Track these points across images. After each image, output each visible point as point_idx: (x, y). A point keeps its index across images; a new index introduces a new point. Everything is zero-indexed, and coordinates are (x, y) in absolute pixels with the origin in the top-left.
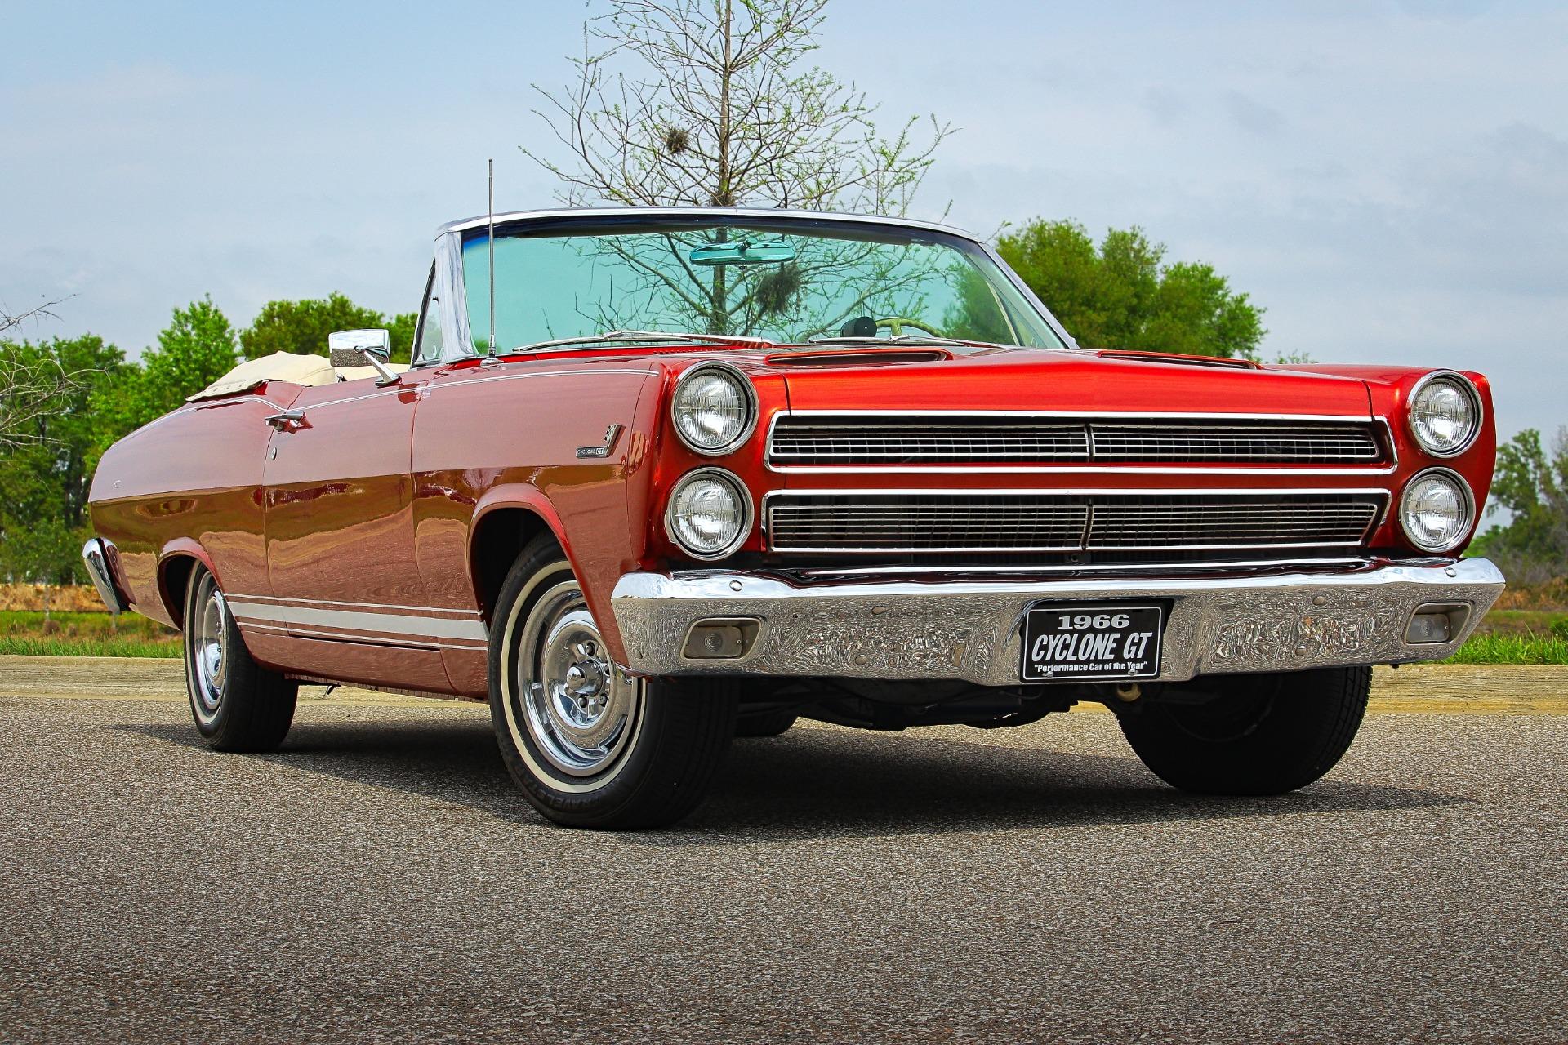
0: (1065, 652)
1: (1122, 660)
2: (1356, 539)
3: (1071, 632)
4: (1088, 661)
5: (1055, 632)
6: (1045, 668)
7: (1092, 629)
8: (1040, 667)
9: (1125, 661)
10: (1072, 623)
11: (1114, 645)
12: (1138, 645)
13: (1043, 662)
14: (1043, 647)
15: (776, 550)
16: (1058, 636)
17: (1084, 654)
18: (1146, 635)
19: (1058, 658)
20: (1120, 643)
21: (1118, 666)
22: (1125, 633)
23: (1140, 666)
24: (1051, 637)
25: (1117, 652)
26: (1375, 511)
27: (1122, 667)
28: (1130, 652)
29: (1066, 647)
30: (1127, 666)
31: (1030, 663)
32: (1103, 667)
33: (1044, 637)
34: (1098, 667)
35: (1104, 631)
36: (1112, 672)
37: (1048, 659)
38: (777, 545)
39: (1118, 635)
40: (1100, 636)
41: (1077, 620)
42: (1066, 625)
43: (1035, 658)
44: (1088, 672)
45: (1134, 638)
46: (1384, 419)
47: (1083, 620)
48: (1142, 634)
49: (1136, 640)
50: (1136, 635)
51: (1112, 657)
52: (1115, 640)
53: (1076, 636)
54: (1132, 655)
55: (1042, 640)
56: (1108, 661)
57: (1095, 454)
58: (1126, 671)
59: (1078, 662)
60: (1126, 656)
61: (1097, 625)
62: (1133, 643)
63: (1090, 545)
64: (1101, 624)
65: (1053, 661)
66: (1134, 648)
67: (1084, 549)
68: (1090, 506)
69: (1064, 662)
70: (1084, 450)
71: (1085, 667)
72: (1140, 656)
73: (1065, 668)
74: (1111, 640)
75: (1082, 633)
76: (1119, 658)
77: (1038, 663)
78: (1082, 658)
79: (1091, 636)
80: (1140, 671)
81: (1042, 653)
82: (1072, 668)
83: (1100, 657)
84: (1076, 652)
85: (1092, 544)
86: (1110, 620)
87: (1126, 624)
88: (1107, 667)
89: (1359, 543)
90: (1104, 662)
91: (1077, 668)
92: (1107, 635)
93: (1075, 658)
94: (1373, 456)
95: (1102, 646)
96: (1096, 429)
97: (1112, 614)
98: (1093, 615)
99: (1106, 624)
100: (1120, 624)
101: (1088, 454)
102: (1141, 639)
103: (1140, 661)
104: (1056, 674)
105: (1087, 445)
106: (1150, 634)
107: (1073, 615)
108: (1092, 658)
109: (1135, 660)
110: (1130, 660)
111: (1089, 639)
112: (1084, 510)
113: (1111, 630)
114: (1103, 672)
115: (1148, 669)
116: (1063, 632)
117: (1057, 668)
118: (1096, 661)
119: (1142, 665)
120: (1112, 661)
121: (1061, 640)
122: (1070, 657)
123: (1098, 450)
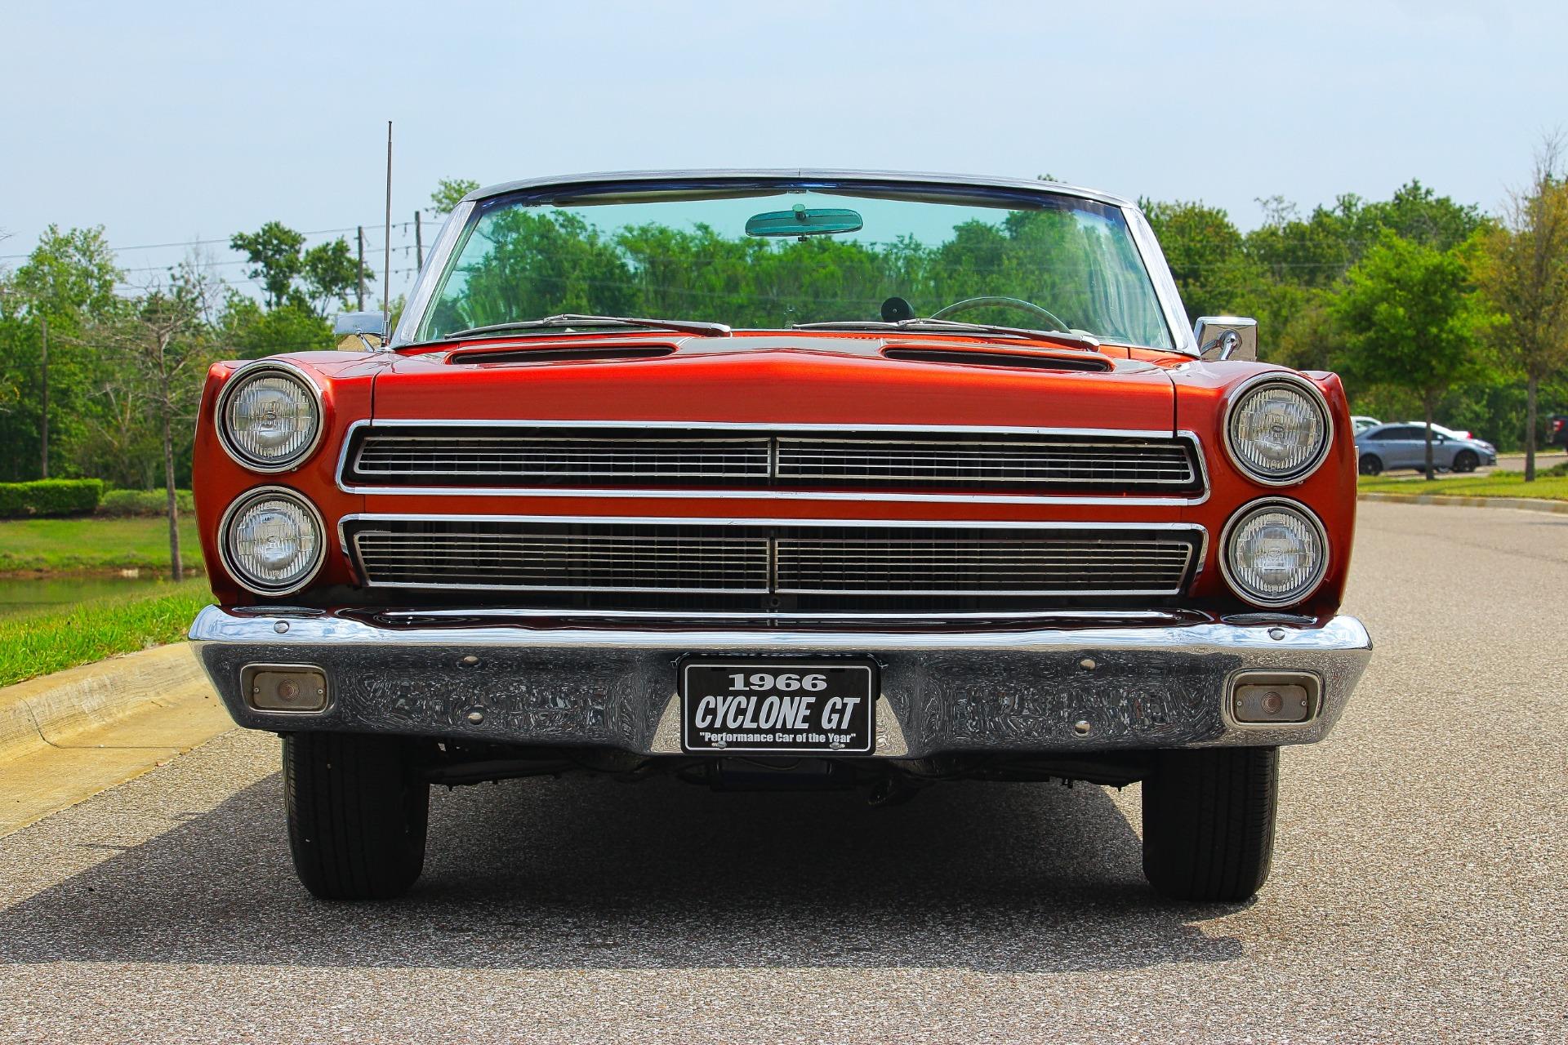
0: (740, 718)
1: (821, 731)
2: (1173, 587)
3: (748, 695)
4: (772, 730)
5: (726, 694)
6: (714, 737)
7: (774, 691)
8: (707, 735)
9: (825, 732)
10: (747, 683)
11: (808, 712)
12: (842, 712)
13: (711, 728)
14: (710, 711)
15: (372, 584)
16: (730, 699)
17: (767, 721)
18: (852, 701)
19: (731, 725)
20: (816, 711)
21: (815, 738)
22: (822, 697)
23: (847, 739)
24: (720, 699)
25: (814, 721)
26: (1189, 552)
27: (822, 738)
28: (830, 721)
29: (741, 712)
30: (827, 738)
31: (694, 730)
32: (794, 739)
33: (711, 699)
34: (788, 738)
35: (792, 695)
36: (807, 744)
37: (718, 725)
38: (374, 579)
39: (812, 700)
40: (787, 699)
41: (755, 679)
42: (739, 686)
43: (699, 724)
44: (774, 744)
45: (835, 704)
46: (1190, 434)
47: (762, 679)
48: (846, 700)
49: (839, 706)
50: (837, 699)
51: (806, 726)
52: (809, 706)
53: (754, 699)
54: (834, 725)
55: (708, 703)
56: (801, 731)
57: (778, 475)
58: (827, 744)
59: (759, 731)
60: (825, 725)
61: (781, 686)
62: (833, 710)
63: (780, 587)
64: (788, 685)
65: (724, 728)
66: (835, 717)
67: (772, 593)
68: (772, 539)
69: (740, 730)
70: (764, 470)
71: (770, 738)
72: (844, 726)
73: (742, 737)
74: (804, 705)
75: (762, 696)
76: (816, 728)
77: (704, 730)
78: (764, 726)
79: (775, 699)
80: (847, 745)
81: (709, 718)
82: (751, 738)
83: (789, 726)
84: (755, 719)
85: (781, 586)
86: (800, 681)
87: (821, 686)
88: (799, 738)
89: (1175, 592)
90: (795, 731)
91: (757, 738)
92: (797, 699)
93: (754, 725)
94: (1185, 481)
95: (793, 713)
96: (782, 445)
97: (803, 674)
98: (776, 674)
99: (795, 686)
100: (814, 686)
101: (767, 475)
102: (845, 705)
103: (846, 732)
104: (729, 744)
105: (769, 464)
106: (858, 700)
107: (748, 674)
108: (779, 726)
109: (838, 731)
110: (831, 731)
111: (772, 704)
112: (764, 544)
113: (802, 692)
114: (794, 744)
115: (859, 741)
116: (737, 694)
117: (731, 738)
118: (784, 730)
119: (849, 737)
120: (807, 731)
121: (734, 703)
122: (748, 725)
123: (782, 470)
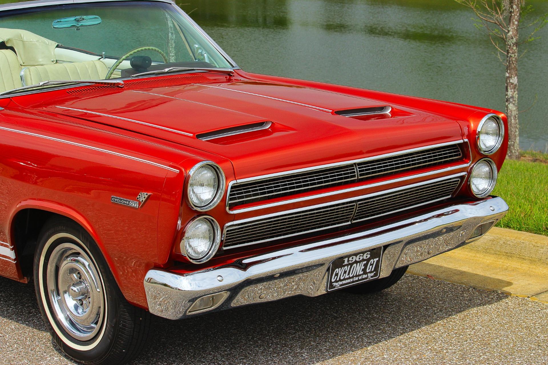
0: (345, 274)
2: (449, 195)
3: (347, 265)
4: (353, 277)
5: (342, 266)
6: (336, 284)
7: (356, 262)
8: (334, 284)
9: (367, 273)
10: (348, 261)
11: (363, 267)
12: (373, 265)
14: (337, 275)
15: (225, 248)
17: (352, 274)
19: (342, 278)
20: (366, 266)
21: (365, 276)
22: (368, 260)
23: (372, 274)
24: (340, 269)
25: (364, 270)
26: (459, 182)
29: (345, 272)
30: (367, 275)
31: (331, 283)
34: (357, 279)
35: (360, 262)
36: (362, 279)
37: (338, 279)
39: (365, 262)
40: (358, 264)
41: (350, 259)
42: (346, 263)
43: (333, 280)
44: (353, 282)
46: (467, 140)
47: (353, 258)
48: (375, 260)
49: (372, 263)
50: (372, 260)
51: (362, 272)
53: (349, 266)
54: (370, 270)
55: (336, 271)
57: (359, 177)
58: (367, 278)
59: (350, 278)
60: (368, 271)
61: (358, 259)
62: (371, 265)
65: (340, 280)
66: (371, 267)
67: (351, 223)
68: (357, 203)
69: (344, 279)
70: (354, 176)
71: (352, 280)
72: (373, 270)
73: (344, 282)
74: (363, 265)
75: (351, 265)
76: (365, 272)
77: (334, 282)
78: (351, 276)
79: (355, 265)
80: (372, 277)
81: (336, 277)
82: (347, 281)
84: (349, 274)
85: (354, 220)
86: (363, 256)
87: (369, 256)
88: (360, 278)
90: (359, 275)
91: (349, 281)
93: (348, 277)
94: (460, 157)
95: (358, 269)
97: (364, 253)
98: (357, 255)
99: (361, 258)
100: (366, 257)
101: (356, 178)
102: (374, 262)
104: (341, 285)
105: (356, 173)
106: (377, 259)
107: (349, 257)
109: (371, 272)
111: (354, 267)
112: (355, 206)
113: (363, 260)
114: (359, 280)
115: (376, 275)
116: (345, 265)
117: (340, 283)
118: (356, 276)
119: (373, 273)
120: (362, 274)
121: (343, 269)
122: (347, 277)
123: (361, 175)
